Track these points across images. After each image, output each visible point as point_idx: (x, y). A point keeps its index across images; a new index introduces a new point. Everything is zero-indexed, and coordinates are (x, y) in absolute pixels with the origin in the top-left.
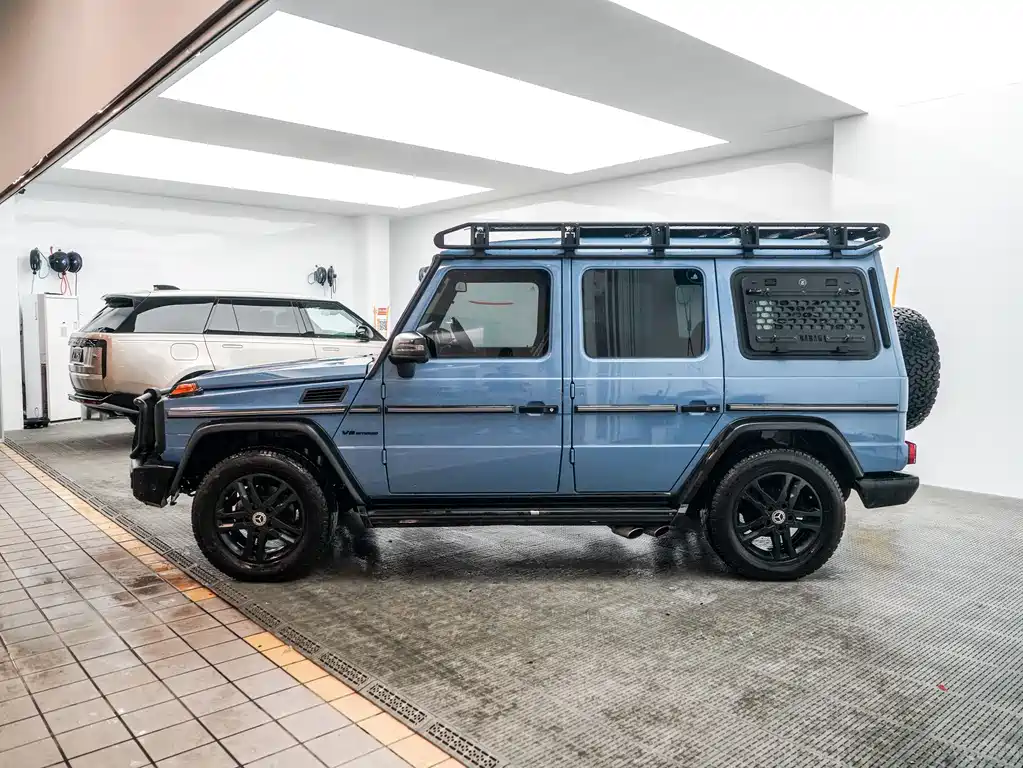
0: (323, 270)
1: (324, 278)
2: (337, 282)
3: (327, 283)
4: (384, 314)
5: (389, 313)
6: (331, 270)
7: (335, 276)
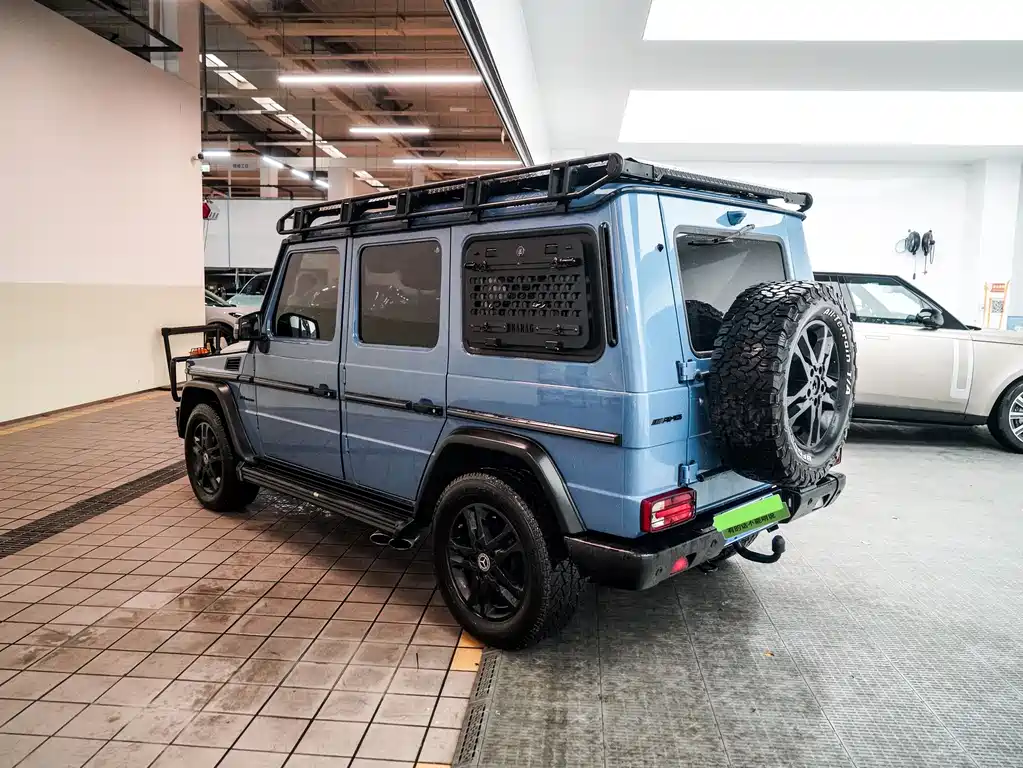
0: (916, 235)
1: (916, 245)
2: (937, 249)
3: (920, 250)
4: (1002, 290)
5: (1009, 290)
6: (928, 236)
7: (932, 243)
